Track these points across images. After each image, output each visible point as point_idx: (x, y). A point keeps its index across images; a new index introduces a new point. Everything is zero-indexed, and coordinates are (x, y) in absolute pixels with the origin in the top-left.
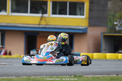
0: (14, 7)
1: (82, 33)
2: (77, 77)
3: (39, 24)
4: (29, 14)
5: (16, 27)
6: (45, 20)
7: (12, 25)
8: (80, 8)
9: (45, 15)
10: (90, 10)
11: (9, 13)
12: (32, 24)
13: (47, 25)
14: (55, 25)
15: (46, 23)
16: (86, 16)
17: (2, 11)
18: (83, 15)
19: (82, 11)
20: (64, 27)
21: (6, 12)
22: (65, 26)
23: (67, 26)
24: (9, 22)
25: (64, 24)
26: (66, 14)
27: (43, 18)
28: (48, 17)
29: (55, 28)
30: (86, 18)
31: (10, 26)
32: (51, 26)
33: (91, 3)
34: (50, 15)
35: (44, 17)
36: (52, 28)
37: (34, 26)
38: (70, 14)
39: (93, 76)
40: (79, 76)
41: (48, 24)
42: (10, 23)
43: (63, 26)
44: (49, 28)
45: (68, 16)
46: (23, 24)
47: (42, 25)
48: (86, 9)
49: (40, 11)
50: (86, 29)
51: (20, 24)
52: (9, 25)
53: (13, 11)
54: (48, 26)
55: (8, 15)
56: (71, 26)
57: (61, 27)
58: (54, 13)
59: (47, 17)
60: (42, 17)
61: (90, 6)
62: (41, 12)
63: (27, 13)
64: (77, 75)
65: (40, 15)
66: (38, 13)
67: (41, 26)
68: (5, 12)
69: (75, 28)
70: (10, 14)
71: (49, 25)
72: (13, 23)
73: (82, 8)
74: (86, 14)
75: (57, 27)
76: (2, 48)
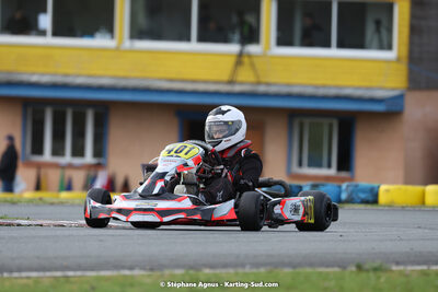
0: (143, 21)
1: (386, 114)
2: (367, 271)
3: (231, 82)
4: (194, 46)
5: (147, 90)
6: (253, 66)
7: (133, 83)
8: (378, 23)
9: (252, 49)
10: (415, 30)
11: (121, 41)
12: (206, 82)
13: (259, 83)
14: (288, 85)
15: (257, 75)
16: (399, 51)
17: (98, 35)
18: (390, 47)
19: (384, 33)
20: (321, 92)
21: (112, 37)
22: (324, 86)
23: (329, 87)
24: (121, 73)
25: (319, 82)
26: (327, 44)
27: (246, 60)
28: (264, 55)
29: (289, 96)
30: (398, 60)
31: (124, 89)
32: (273, 89)
33: (418, 3)
34: (268, 47)
35: (250, 56)
36: (277, 95)
37: (212, 88)
38: (341, 45)
39: (425, 267)
40: (376, 270)
41: (263, 79)
42: (125, 78)
43: (317, 87)
44: (266, 95)
45: (334, 52)
46: (171, 80)
47: (242, 83)
48: (399, 26)
49: (234, 33)
50: (401, 97)
51: (160, 79)
52: (123, 83)
53: (138, 33)
54: (262, 89)
55: (117, 49)
56: (347, 87)
57: (310, 91)
58: (284, 39)
59: (257, 56)
60: (240, 55)
61: (413, 16)
62: (237, 36)
63: (188, 39)
64: (367, 266)
65: (234, 48)
66: (225, 40)
67: (237, 88)
68: (108, 36)
69: (358, 93)
70: (127, 43)
71: (268, 84)
73: (385, 22)
74: (399, 45)
75: (296, 90)
76: (98, 166)
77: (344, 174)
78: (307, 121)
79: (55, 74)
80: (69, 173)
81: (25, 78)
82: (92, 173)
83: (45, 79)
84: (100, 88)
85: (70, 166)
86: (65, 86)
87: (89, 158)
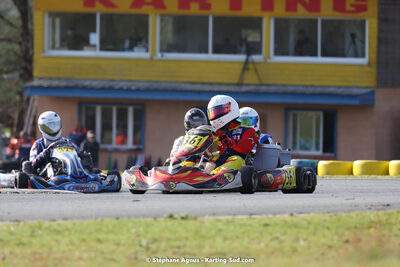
0: (170, 37)
1: (364, 104)
2: (175, 219)
3: (239, 84)
4: (210, 56)
5: (174, 91)
6: (256, 70)
7: (164, 85)
8: (353, 36)
9: (256, 58)
10: (381, 41)
11: (154, 53)
13: (261, 85)
14: (284, 85)
15: (259, 79)
16: (370, 57)
17: (136, 49)
18: (363, 56)
19: (358, 43)
20: (310, 90)
21: (147, 51)
22: (312, 86)
23: (316, 86)
24: (154, 79)
25: (308, 83)
27: (251, 66)
28: (264, 63)
29: (285, 93)
30: (369, 64)
31: (157, 90)
32: (272, 89)
33: (383, 20)
34: (269, 57)
35: (254, 63)
36: (275, 94)
38: (325, 54)
41: (264, 82)
42: (157, 82)
43: (307, 86)
44: (266, 93)
45: (319, 59)
46: (193, 83)
47: (247, 85)
48: (369, 38)
49: (241, 45)
50: (372, 93)
52: (155, 86)
53: (167, 47)
54: (264, 89)
55: (151, 59)
56: (329, 87)
57: (301, 89)
58: (278, 52)
59: (260, 63)
60: (247, 62)
61: (380, 31)
62: (244, 49)
63: (206, 52)
65: (242, 57)
66: (235, 52)
67: (244, 89)
68: (144, 50)
69: (340, 91)
70: (159, 55)
71: (268, 85)
72: (166, 82)
73: (359, 35)
74: (369, 53)
75: (291, 89)
76: (138, 150)
77: (328, 154)
78: (299, 113)
79: (103, 80)
80: (115, 156)
81: (80, 83)
82: (133, 156)
83: (95, 84)
84: (138, 90)
85: (117, 151)
86: (111, 89)
87: (130, 145)
